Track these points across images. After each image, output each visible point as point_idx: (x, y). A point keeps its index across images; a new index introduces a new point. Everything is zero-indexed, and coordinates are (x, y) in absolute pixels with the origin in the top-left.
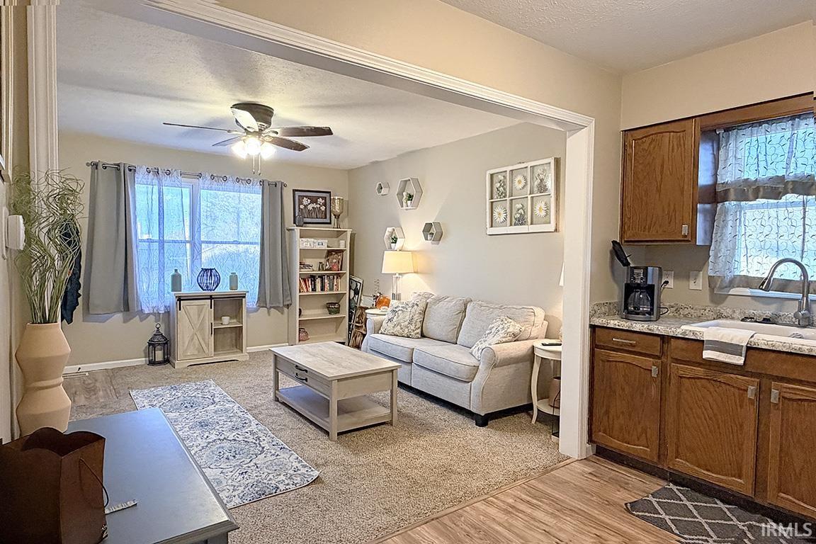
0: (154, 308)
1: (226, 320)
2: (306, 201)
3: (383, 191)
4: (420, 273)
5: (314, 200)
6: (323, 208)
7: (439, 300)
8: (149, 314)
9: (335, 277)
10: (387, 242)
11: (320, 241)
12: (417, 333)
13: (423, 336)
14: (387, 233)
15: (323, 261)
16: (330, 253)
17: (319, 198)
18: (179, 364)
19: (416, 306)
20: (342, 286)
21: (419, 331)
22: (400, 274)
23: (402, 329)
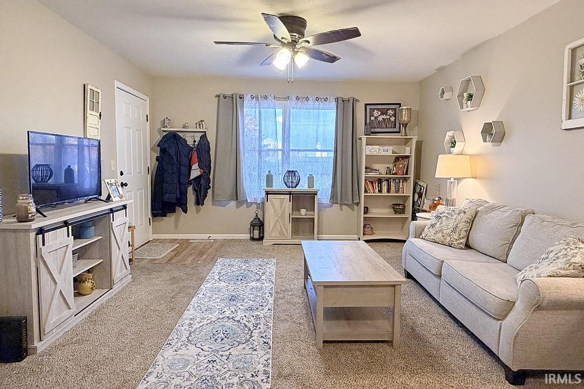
0: (255, 199)
1: (303, 211)
2: (376, 113)
3: (446, 96)
4: (479, 178)
5: (384, 112)
6: (393, 119)
7: (493, 208)
8: (252, 203)
9: (401, 181)
10: (447, 146)
11: (385, 148)
12: (461, 243)
13: (468, 246)
14: (447, 138)
15: (391, 166)
16: (397, 159)
17: (389, 109)
18: (266, 242)
19: (462, 214)
20: (407, 190)
21: (464, 241)
22: (455, 179)
23: (443, 236)
